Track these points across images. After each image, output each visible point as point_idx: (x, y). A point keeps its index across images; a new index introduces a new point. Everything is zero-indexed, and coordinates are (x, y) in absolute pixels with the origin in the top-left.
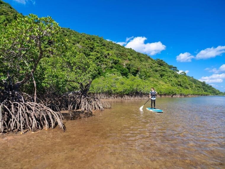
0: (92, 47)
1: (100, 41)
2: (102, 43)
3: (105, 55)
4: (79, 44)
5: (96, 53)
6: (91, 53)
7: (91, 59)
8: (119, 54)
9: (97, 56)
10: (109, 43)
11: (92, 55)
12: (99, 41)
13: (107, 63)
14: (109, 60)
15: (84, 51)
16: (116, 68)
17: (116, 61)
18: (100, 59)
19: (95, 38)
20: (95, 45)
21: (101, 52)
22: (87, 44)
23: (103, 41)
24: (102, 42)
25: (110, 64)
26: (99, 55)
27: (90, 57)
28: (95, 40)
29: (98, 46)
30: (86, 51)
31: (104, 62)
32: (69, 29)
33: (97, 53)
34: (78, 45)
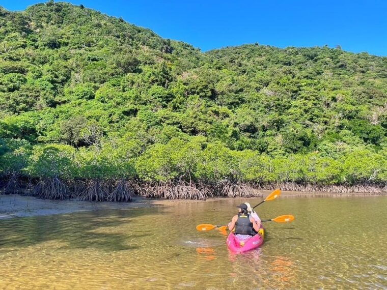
0: (295, 89)
1: (332, 58)
2: (338, 62)
3: (325, 101)
4: (269, 87)
5: (303, 101)
6: (294, 103)
7: (292, 114)
8: (363, 95)
9: (304, 107)
10: (359, 57)
11: (295, 106)
12: (328, 59)
13: (328, 120)
14: (333, 113)
15: (278, 100)
16: (350, 129)
17: (350, 112)
18: (311, 114)
19: (319, 53)
20: (303, 84)
21: (314, 98)
22: (284, 85)
23: (340, 57)
24: (336, 60)
25: (337, 121)
26: (310, 104)
27: (290, 110)
28: (319, 57)
29: (310, 84)
30: (282, 101)
31: (322, 119)
32: (257, 45)
33: (306, 101)
34: (265, 90)
